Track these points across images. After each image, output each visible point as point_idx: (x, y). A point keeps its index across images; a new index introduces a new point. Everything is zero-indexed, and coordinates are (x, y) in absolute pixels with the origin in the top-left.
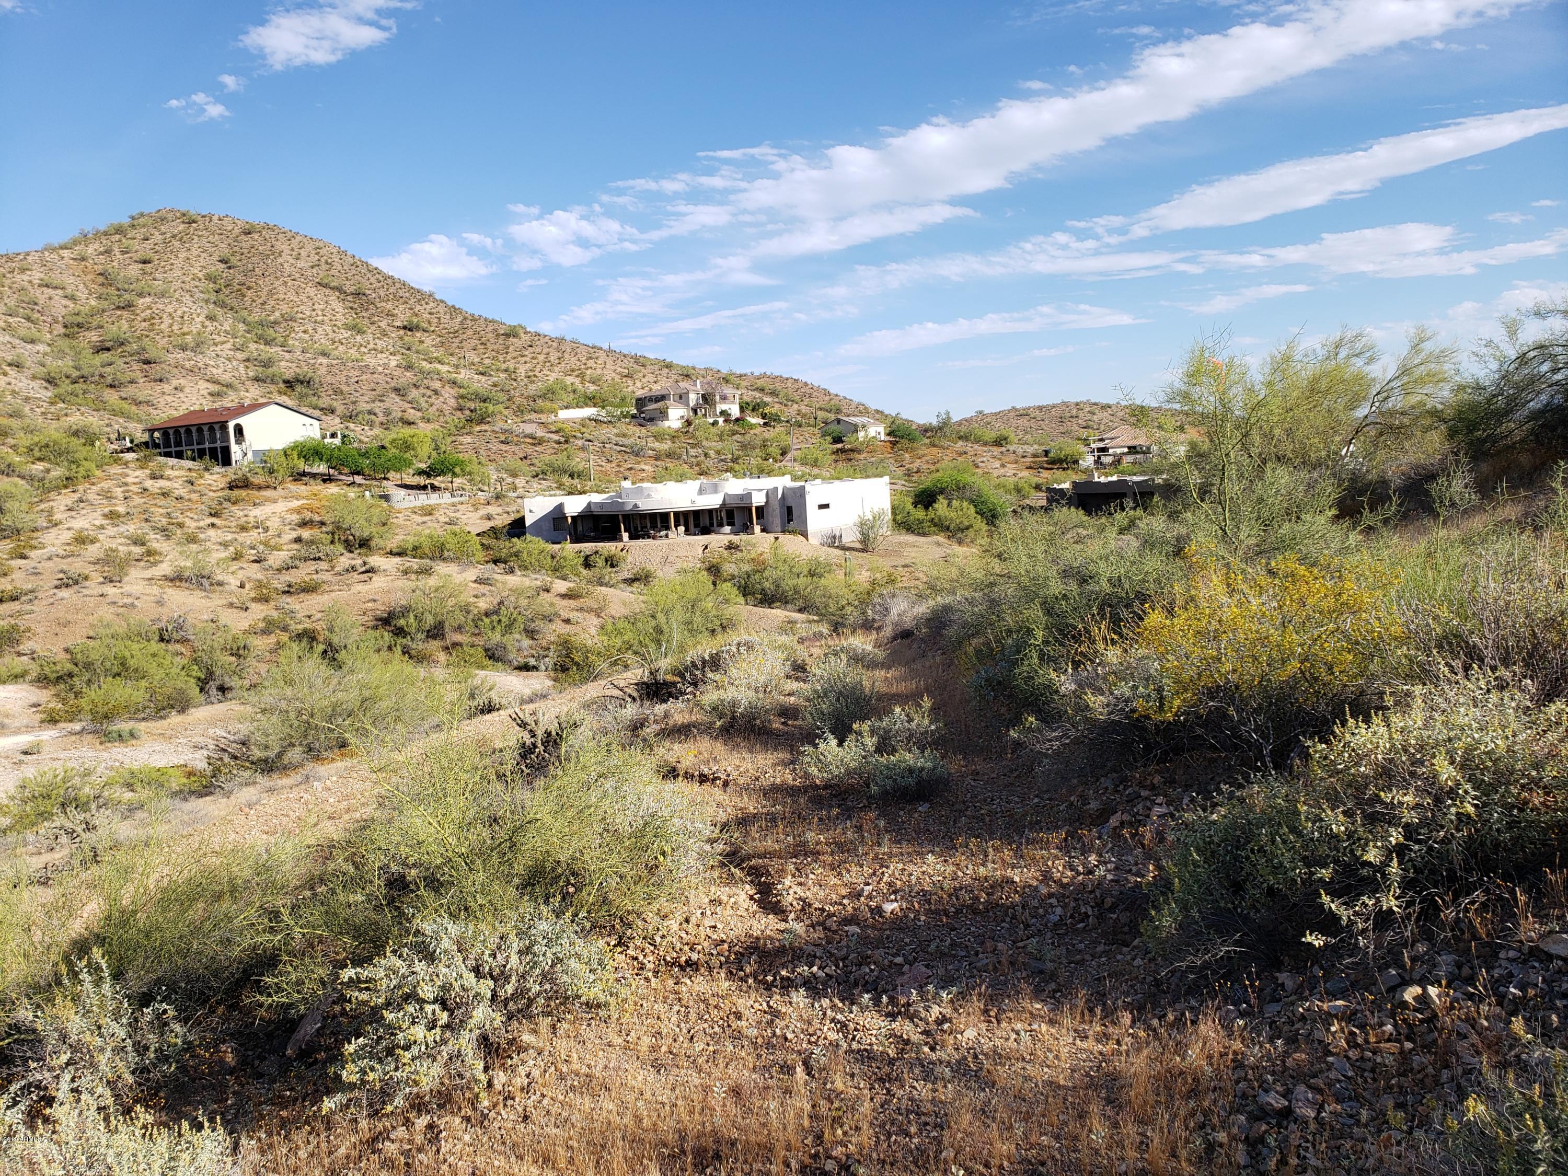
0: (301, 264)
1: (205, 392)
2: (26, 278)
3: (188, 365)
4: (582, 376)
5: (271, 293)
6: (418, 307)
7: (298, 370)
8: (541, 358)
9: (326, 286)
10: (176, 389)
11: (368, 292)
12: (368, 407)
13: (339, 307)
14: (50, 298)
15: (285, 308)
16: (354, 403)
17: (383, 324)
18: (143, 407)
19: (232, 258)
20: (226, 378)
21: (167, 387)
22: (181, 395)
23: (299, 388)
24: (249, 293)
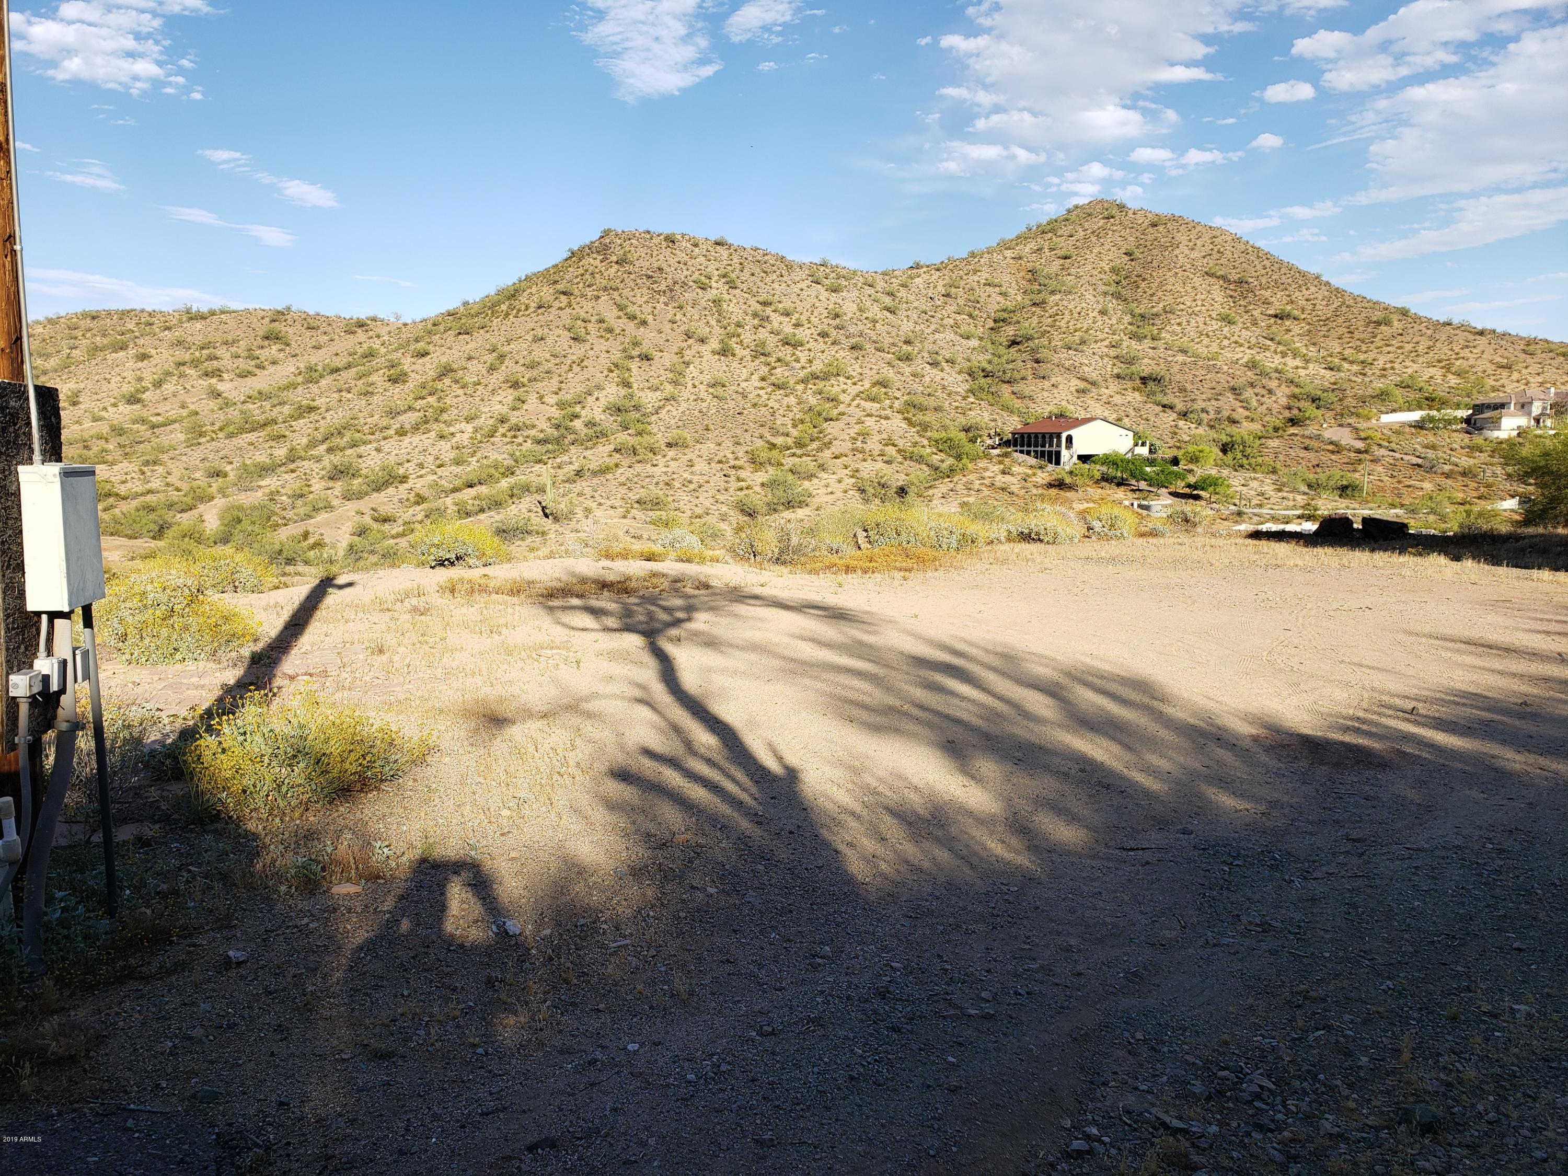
0: (1195, 254)
1: (1073, 389)
2: (976, 278)
3: (1067, 363)
4: (1448, 369)
5: (1161, 285)
6: (1297, 294)
7: (1155, 367)
8: (1409, 347)
9: (1212, 275)
10: (1053, 385)
11: (1250, 280)
12: (1203, 405)
13: (1218, 295)
14: (989, 296)
15: (1169, 299)
16: (1193, 400)
17: (1256, 313)
18: (1027, 401)
19: (1136, 251)
20: (1094, 376)
21: (1047, 384)
22: (1055, 391)
23: (1151, 384)
24: (1143, 285)
